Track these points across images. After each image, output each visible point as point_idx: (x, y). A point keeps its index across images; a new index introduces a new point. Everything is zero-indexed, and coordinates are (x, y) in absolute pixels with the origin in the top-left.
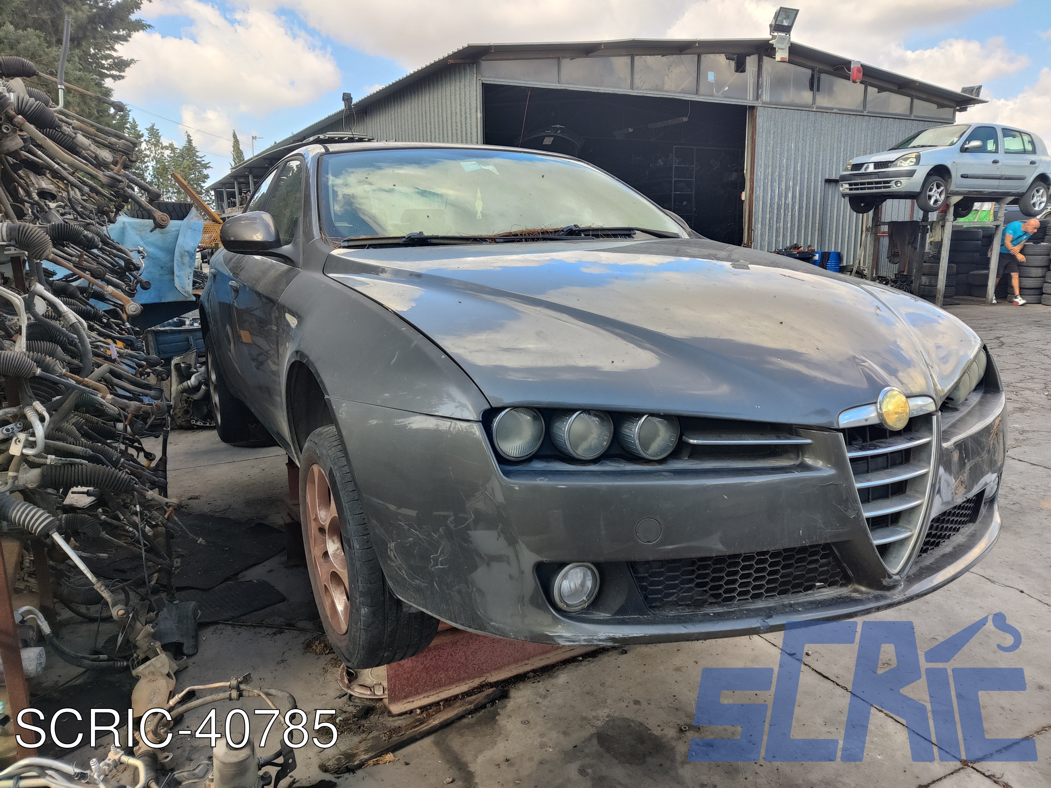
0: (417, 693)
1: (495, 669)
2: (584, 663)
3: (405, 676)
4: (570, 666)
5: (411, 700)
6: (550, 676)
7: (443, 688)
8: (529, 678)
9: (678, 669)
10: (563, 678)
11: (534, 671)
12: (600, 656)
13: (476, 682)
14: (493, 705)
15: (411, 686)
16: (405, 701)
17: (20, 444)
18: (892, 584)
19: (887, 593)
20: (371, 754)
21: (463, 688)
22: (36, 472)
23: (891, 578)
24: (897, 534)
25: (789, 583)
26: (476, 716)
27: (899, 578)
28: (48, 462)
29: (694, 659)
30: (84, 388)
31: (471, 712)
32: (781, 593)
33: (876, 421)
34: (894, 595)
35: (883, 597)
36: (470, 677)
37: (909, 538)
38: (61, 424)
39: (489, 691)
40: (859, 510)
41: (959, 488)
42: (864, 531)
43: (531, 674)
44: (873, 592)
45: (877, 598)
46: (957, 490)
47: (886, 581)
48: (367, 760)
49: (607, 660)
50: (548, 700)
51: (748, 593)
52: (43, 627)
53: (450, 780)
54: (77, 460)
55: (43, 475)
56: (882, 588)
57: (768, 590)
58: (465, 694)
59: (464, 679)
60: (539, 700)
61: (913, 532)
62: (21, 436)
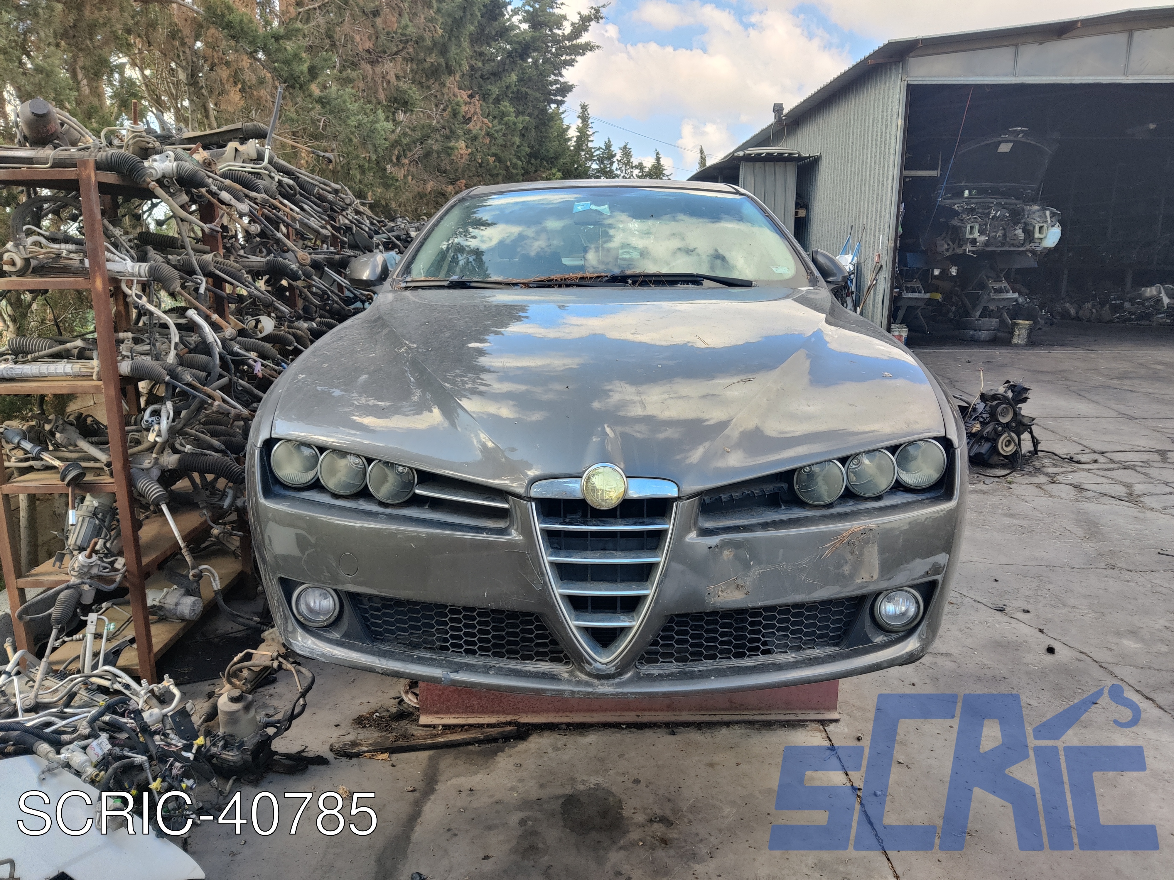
0: (448, 711)
1: (533, 712)
2: (623, 732)
3: (437, 692)
4: (608, 731)
5: (442, 716)
6: (581, 734)
7: (475, 715)
8: (559, 729)
9: (711, 765)
10: (591, 738)
11: (569, 725)
12: (647, 730)
13: (509, 718)
14: (506, 742)
15: (443, 703)
16: (436, 716)
17: (155, 434)
18: (596, 673)
19: (596, 682)
20: (370, 748)
21: (493, 720)
22: (176, 457)
23: (590, 664)
24: (610, 621)
25: (502, 646)
26: (484, 747)
27: (603, 667)
28: (186, 450)
29: (739, 761)
30: (201, 395)
31: (480, 742)
32: (496, 655)
33: (579, 495)
34: (602, 685)
35: (587, 684)
36: (505, 712)
37: (630, 628)
38: (191, 421)
39: (509, 728)
40: (545, 584)
41: (729, 591)
42: (552, 607)
43: (564, 726)
44: (583, 677)
45: (579, 683)
46: (724, 593)
47: (587, 667)
48: (364, 752)
49: (649, 735)
50: (558, 753)
51: (461, 646)
52: (214, 584)
53: (411, 789)
54: (208, 452)
55: (180, 460)
56: (589, 674)
57: (481, 649)
58: (490, 726)
59: (498, 712)
60: (550, 750)
61: (633, 623)
62: (156, 427)
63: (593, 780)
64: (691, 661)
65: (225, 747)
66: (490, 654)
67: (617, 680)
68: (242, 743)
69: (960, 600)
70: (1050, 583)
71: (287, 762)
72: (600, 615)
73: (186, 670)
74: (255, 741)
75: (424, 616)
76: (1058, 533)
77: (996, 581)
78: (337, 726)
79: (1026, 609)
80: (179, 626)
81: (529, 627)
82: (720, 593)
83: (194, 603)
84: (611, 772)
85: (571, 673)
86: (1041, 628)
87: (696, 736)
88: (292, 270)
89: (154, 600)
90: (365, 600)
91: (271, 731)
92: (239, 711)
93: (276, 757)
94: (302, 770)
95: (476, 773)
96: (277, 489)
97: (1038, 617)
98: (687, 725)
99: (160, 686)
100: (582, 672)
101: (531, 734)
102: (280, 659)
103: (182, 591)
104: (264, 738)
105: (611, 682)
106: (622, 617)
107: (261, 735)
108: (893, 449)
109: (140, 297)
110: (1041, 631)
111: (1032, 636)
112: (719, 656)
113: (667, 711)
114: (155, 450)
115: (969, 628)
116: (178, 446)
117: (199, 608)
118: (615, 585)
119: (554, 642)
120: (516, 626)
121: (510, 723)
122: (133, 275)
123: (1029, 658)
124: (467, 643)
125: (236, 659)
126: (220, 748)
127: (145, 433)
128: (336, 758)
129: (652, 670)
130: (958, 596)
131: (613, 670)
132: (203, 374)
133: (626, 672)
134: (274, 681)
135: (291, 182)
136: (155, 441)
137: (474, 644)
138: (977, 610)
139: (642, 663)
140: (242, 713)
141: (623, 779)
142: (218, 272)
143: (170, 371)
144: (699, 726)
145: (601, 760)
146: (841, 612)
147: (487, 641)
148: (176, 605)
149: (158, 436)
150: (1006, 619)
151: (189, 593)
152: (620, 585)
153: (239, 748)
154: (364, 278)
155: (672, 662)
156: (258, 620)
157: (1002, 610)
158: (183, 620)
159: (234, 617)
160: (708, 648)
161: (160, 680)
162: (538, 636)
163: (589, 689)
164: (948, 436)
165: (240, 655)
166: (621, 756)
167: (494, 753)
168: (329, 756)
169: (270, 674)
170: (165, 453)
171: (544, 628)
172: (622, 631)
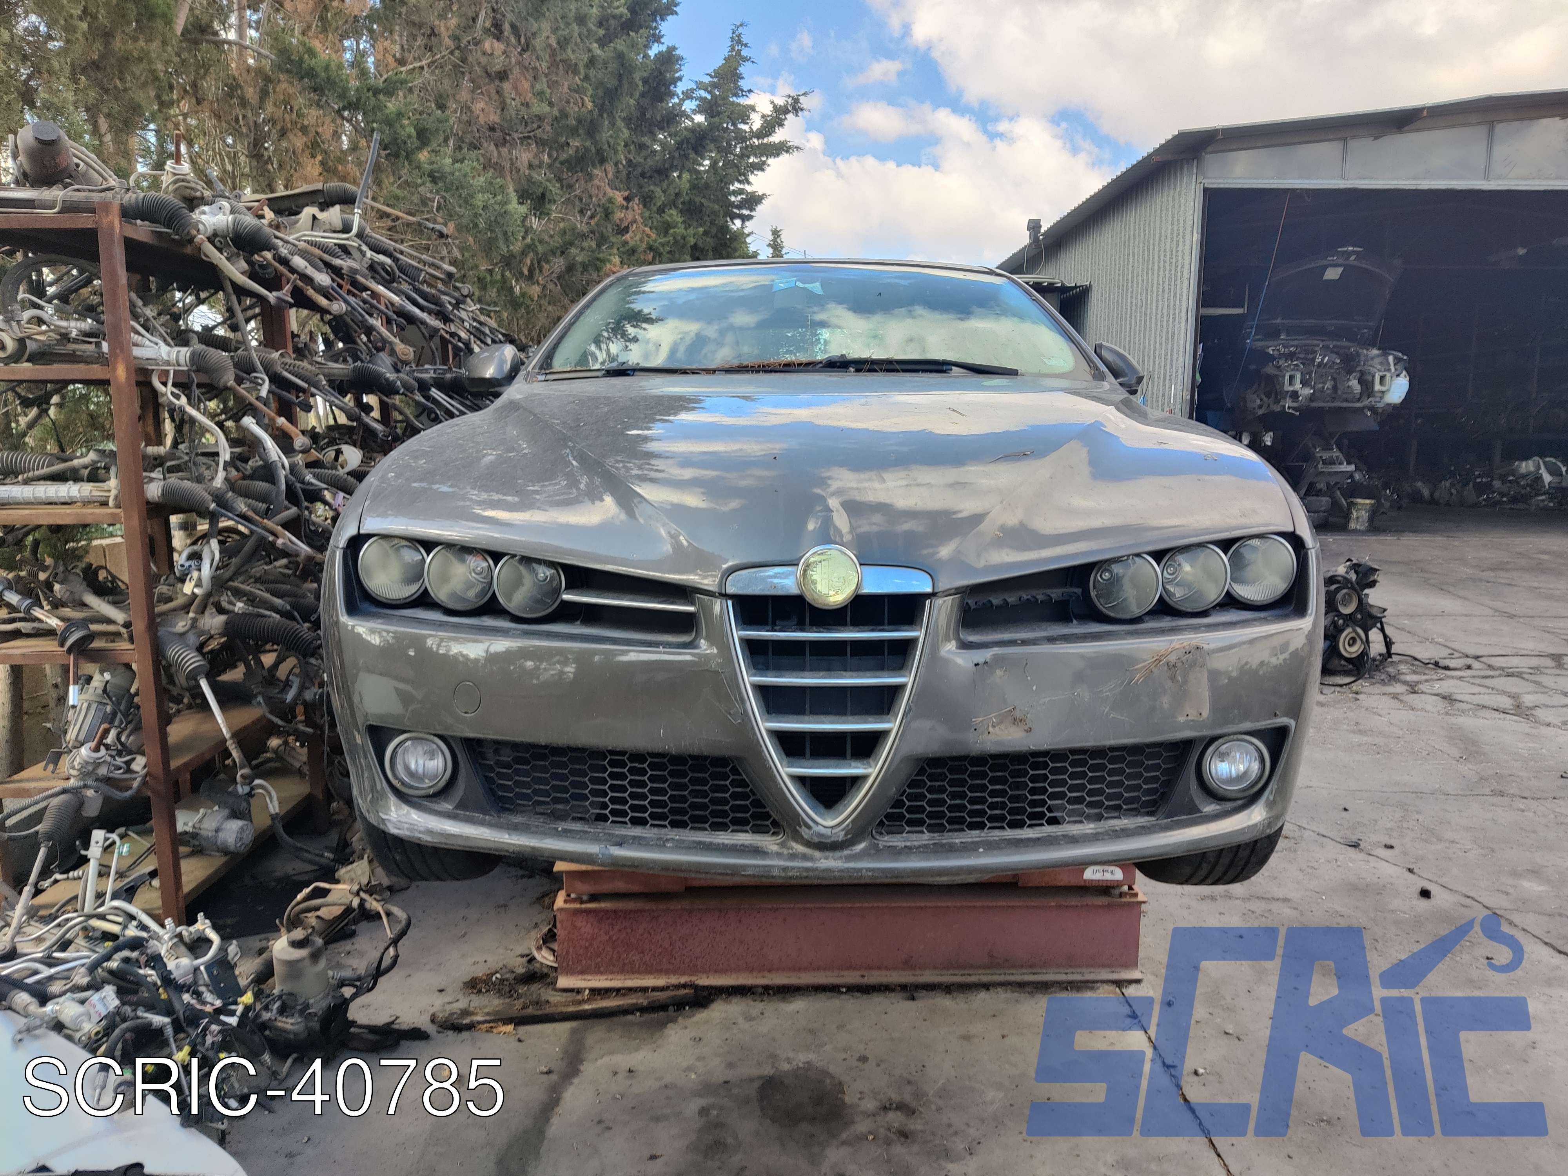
0: (598, 970)
1: (716, 971)
2: (843, 996)
3: (583, 943)
4: (822, 996)
5: (589, 977)
6: (784, 1000)
7: (636, 975)
8: (753, 993)
9: (967, 1038)
10: (798, 1005)
11: (767, 989)
12: (875, 994)
13: (683, 980)
14: (678, 1010)
15: (590, 958)
16: (580, 977)
17: (193, 583)
18: (816, 840)
19: (817, 854)
20: (488, 1018)
21: (661, 982)
22: (222, 618)
23: (809, 827)
24: (837, 767)
25: (683, 812)
26: (647, 1017)
27: (828, 832)
28: (236, 609)
29: (1005, 1032)
30: (259, 530)
31: (643, 1010)
32: (675, 824)
33: (794, 590)
34: (826, 858)
35: (805, 857)
36: (676, 972)
37: (864, 778)
38: (244, 569)
39: (683, 992)
40: (745, 713)
41: (1003, 727)
42: (755, 748)
43: (760, 990)
44: (799, 848)
45: (793, 856)
46: (997, 729)
47: (804, 832)
48: (479, 1023)
49: (878, 1002)
50: (752, 1023)
51: (624, 814)
52: (270, 806)
53: (545, 1070)
54: (267, 613)
55: (227, 623)
56: (808, 844)
57: (653, 816)
58: (655, 989)
59: (667, 972)
60: (741, 1020)
61: (870, 770)
62: (195, 574)
63: (802, 1058)
64: (950, 831)
65: (282, 1011)
66: (666, 823)
67: (846, 852)
68: (307, 1006)
69: (1298, 833)
70: (1418, 813)
71: (371, 1037)
72: (822, 762)
73: (229, 921)
74: (324, 1004)
75: (573, 773)
76: (1424, 753)
77: (1346, 810)
78: (441, 991)
79: (1388, 843)
80: (219, 861)
81: (722, 783)
82: (991, 729)
83: (242, 828)
84: (828, 1048)
85: (783, 845)
86: (1411, 867)
87: (944, 1002)
88: (387, 380)
89: (185, 824)
90: (490, 753)
91: (348, 992)
92: (302, 960)
93: (352, 1030)
94: (390, 1046)
95: (637, 1050)
96: (366, 606)
97: (1405, 853)
98: (931, 987)
99: (192, 929)
100: (797, 842)
101: (713, 1001)
102: (362, 894)
103: (226, 812)
104: (339, 1001)
105: (838, 854)
106: (853, 764)
107: (333, 997)
108: (1226, 545)
109: (177, 397)
110: (1410, 871)
111: (1398, 877)
112: (989, 825)
113: (903, 969)
114: (193, 608)
115: (1313, 867)
116: (225, 605)
117: (248, 837)
118: (844, 718)
119: (758, 803)
120: (704, 782)
121: (684, 986)
122: (168, 363)
123: (1396, 903)
124: (633, 808)
125: (299, 897)
126: (275, 1011)
127: (179, 585)
128: (439, 1032)
129: (897, 841)
130: (1296, 828)
131: (841, 837)
132: (262, 506)
133: (860, 842)
134: (353, 934)
135: (388, 261)
136: (193, 593)
137: (643, 809)
138: (1322, 845)
139: (881, 834)
140: (307, 962)
141: (844, 1056)
142: (286, 374)
143: (217, 496)
144: (948, 989)
145: (812, 1032)
146: (1156, 767)
147: (663, 805)
148: (217, 831)
149: (196, 586)
150: (1362, 856)
151: (235, 815)
152: (850, 718)
153: (302, 1012)
154: (488, 376)
155: (922, 832)
156: (331, 856)
157: (1355, 846)
158: (225, 852)
159: (297, 854)
160: (972, 813)
161: (192, 921)
162: (735, 796)
163: (808, 864)
164: (1298, 532)
165: (306, 891)
166: (841, 1027)
167: (663, 1025)
168: (431, 1029)
169: (346, 925)
170: (207, 613)
171: (743, 784)
172: (856, 781)
